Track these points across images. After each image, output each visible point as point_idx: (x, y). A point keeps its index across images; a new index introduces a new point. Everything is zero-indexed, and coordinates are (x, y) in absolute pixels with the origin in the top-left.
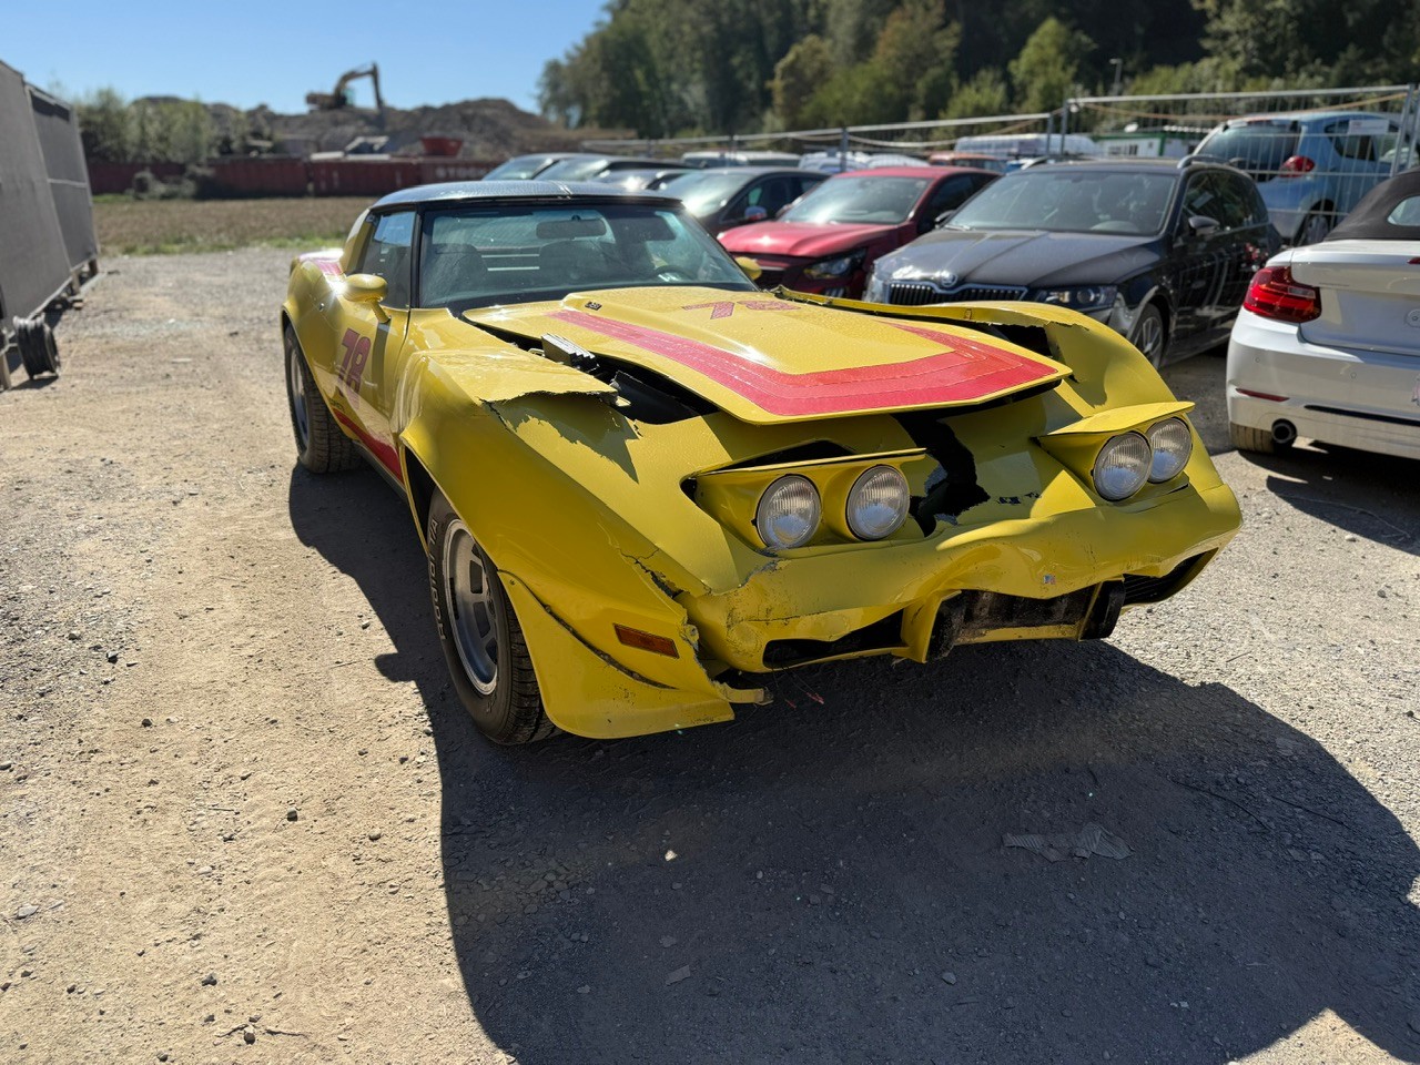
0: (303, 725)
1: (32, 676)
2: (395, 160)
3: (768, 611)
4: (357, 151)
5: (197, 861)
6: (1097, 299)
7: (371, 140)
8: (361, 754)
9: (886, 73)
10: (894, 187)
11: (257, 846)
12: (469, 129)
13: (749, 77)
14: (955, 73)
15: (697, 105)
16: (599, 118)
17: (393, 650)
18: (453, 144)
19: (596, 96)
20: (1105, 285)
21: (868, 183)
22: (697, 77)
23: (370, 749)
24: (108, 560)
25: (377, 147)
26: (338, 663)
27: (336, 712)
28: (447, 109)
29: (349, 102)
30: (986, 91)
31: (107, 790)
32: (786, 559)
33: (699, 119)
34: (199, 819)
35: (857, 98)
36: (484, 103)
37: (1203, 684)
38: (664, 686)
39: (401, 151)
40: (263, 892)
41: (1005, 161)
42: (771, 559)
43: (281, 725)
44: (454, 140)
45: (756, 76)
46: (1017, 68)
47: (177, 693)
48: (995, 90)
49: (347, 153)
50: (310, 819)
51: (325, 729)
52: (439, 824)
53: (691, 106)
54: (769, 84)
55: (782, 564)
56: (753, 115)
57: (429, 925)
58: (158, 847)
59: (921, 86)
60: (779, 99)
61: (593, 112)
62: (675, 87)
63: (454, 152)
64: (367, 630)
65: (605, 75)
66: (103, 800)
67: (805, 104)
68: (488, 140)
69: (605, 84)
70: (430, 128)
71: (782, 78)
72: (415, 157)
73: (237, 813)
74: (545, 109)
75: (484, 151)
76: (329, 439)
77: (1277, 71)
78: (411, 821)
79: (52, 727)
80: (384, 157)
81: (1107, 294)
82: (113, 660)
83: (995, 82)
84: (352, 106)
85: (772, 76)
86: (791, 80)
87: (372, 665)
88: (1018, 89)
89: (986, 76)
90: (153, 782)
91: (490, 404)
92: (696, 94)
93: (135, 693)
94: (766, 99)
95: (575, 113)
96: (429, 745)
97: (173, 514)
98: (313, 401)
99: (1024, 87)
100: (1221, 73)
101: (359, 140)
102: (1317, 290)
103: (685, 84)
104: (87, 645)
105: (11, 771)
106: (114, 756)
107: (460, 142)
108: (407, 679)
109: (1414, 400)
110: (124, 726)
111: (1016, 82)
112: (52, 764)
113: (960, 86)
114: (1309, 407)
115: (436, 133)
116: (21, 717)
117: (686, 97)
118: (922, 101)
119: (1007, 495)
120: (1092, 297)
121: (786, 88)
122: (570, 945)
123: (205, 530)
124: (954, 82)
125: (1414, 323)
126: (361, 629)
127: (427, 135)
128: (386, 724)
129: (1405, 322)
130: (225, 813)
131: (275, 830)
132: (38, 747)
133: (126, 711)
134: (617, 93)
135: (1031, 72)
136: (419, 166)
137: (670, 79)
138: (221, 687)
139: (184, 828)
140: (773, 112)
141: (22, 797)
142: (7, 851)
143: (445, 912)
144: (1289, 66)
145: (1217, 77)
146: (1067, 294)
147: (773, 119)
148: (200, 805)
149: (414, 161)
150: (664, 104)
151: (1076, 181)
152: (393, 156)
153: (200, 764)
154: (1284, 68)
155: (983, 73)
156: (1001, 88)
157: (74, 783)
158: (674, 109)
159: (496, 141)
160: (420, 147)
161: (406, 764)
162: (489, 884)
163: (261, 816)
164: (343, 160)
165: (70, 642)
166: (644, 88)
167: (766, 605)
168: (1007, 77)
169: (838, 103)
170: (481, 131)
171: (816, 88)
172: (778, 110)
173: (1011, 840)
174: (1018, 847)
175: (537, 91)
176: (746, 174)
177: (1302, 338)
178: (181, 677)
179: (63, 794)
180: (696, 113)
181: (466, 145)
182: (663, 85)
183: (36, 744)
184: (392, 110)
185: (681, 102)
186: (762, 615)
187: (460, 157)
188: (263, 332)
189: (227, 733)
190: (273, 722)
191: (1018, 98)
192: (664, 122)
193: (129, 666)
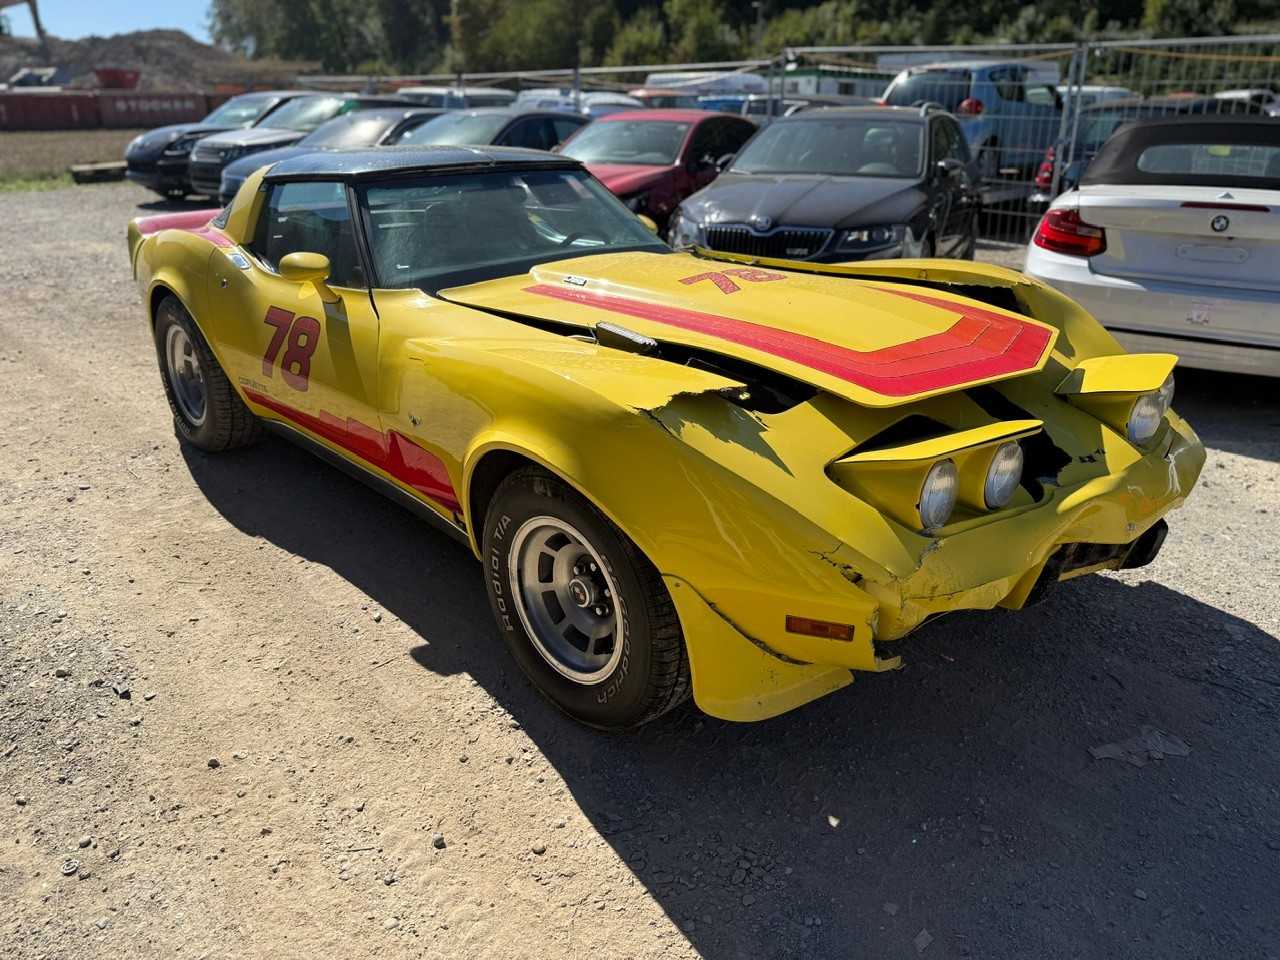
0: (382, 737)
1: (43, 728)
2: (68, 93)
3: (934, 588)
4: (22, 83)
5: (376, 913)
6: (890, 237)
7: (38, 71)
8: (463, 761)
9: (556, 10)
10: (658, 130)
11: (427, 883)
12: (145, 60)
13: (424, 12)
14: (616, 13)
15: (376, 38)
16: (277, 50)
17: (422, 642)
18: (130, 76)
19: (272, 28)
20: (896, 223)
21: (633, 127)
22: (372, 10)
23: (468, 755)
24: (37, 577)
25: (45, 79)
26: (375, 663)
27: (407, 717)
28: (117, 40)
29: (6, 31)
30: (647, 29)
31: (223, 851)
32: (945, 537)
33: (378, 52)
34: (344, 866)
35: (530, 34)
36: (158, 34)
37: (1141, 583)
38: (804, 663)
39: (73, 83)
40: (470, 934)
41: (695, 98)
42: (932, 540)
43: (360, 743)
44: (130, 72)
45: (431, 10)
46: (671, 8)
47: (223, 723)
48: (654, 28)
49: (11, 85)
50: (459, 843)
51: (407, 739)
52: (589, 824)
53: (370, 39)
54: (445, 19)
55: (942, 543)
56: (432, 50)
57: (660, 937)
58: (325, 906)
59: (588, 24)
60: (456, 34)
61: (272, 44)
62: (351, 20)
63: (132, 84)
64: (382, 623)
65: (279, 7)
66: (226, 863)
67: (482, 38)
68: (166, 71)
69: (280, 15)
70: (102, 59)
71: (458, 13)
72: (91, 89)
73: (380, 851)
74: (218, 41)
75: (166, 83)
76: (233, 418)
77: (883, 17)
78: (562, 826)
79: (108, 787)
80: (55, 90)
81: (897, 232)
82: (126, 695)
83: (653, 21)
84: (9, 35)
85: (448, 12)
86: (467, 15)
87: (410, 661)
88: (673, 28)
89: (645, 14)
90: (265, 832)
91: (649, 413)
92: (373, 28)
93: (177, 730)
94: (444, 34)
95: (250, 45)
96: (522, 739)
97: (74, 511)
98: (214, 380)
99: (680, 27)
100: (840, 16)
101: (24, 72)
102: (1102, 230)
103: (362, 18)
104: (85, 681)
105: (95, 847)
106: (200, 810)
107: (137, 74)
108: (457, 671)
109: (1189, 319)
110: (191, 771)
111: (671, 21)
112: (136, 829)
113: (622, 26)
114: (1108, 329)
115: (110, 65)
116: (63, 780)
117: (362, 29)
118: (590, 39)
119: (1084, 455)
120: (887, 235)
121: (463, 23)
122: (809, 931)
123: (126, 528)
124: (616, 21)
125: (1182, 256)
126: (375, 623)
127: (99, 66)
128: (466, 724)
129: (1176, 254)
130: (367, 852)
131: (432, 863)
132: (107, 813)
133: (180, 753)
134: (294, 25)
135: (683, 13)
136: (96, 98)
137: (346, 12)
138: (268, 709)
139: (336, 878)
140: (453, 47)
141: (131, 877)
142: (158, 946)
143: (667, 920)
144: (891, 11)
145: (836, 20)
146: (865, 234)
147: (454, 54)
148: (335, 849)
149: (90, 94)
150: (343, 37)
151: (840, 127)
152: (65, 89)
153: (300, 800)
154: (886, 13)
155: (641, 12)
156: (660, 27)
157: (179, 849)
158: (352, 41)
159: (176, 73)
160: (94, 79)
161: (515, 764)
162: (691, 883)
163: (408, 850)
164: (9, 93)
165: (61, 680)
166: (321, 20)
167: (932, 583)
168: (662, 17)
169: (512, 39)
170: (158, 62)
171: (491, 23)
172: (457, 45)
173: (1099, 752)
174: (1106, 758)
175: (209, 22)
176: (502, 116)
177: (1093, 270)
178: (215, 705)
179: (174, 864)
180: (376, 46)
181: (144, 76)
182: (339, 17)
183: (103, 811)
184: (55, 41)
185: (360, 35)
186: (927, 593)
187: (138, 89)
188: (27, 291)
189: (306, 761)
190: (350, 740)
191: (674, 36)
192: (344, 54)
193: (148, 699)
